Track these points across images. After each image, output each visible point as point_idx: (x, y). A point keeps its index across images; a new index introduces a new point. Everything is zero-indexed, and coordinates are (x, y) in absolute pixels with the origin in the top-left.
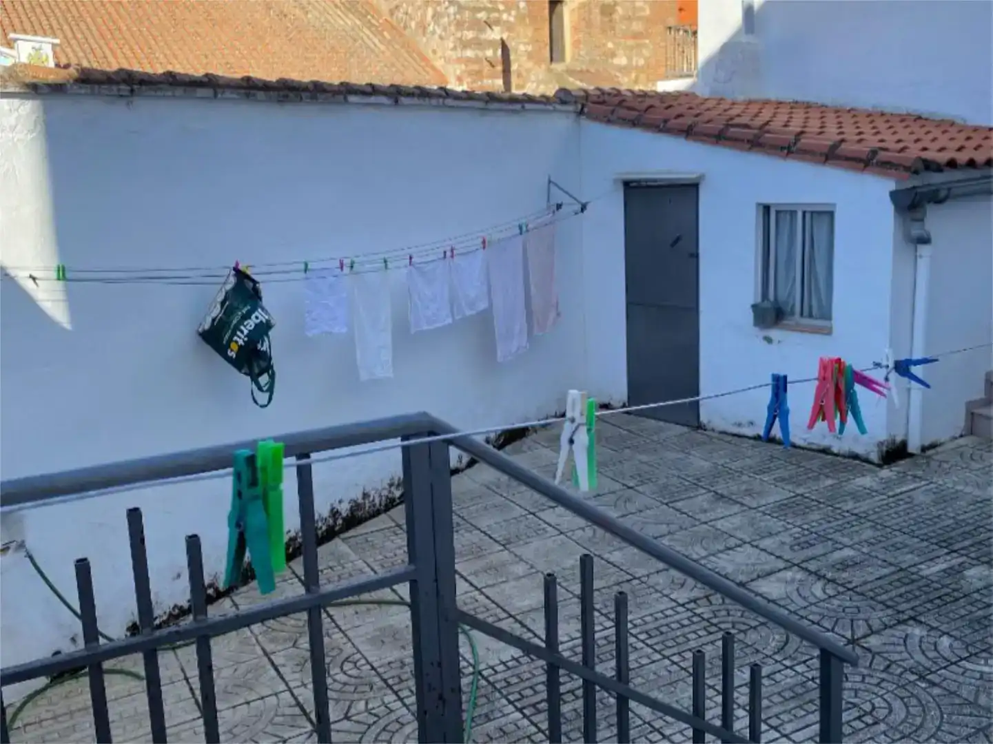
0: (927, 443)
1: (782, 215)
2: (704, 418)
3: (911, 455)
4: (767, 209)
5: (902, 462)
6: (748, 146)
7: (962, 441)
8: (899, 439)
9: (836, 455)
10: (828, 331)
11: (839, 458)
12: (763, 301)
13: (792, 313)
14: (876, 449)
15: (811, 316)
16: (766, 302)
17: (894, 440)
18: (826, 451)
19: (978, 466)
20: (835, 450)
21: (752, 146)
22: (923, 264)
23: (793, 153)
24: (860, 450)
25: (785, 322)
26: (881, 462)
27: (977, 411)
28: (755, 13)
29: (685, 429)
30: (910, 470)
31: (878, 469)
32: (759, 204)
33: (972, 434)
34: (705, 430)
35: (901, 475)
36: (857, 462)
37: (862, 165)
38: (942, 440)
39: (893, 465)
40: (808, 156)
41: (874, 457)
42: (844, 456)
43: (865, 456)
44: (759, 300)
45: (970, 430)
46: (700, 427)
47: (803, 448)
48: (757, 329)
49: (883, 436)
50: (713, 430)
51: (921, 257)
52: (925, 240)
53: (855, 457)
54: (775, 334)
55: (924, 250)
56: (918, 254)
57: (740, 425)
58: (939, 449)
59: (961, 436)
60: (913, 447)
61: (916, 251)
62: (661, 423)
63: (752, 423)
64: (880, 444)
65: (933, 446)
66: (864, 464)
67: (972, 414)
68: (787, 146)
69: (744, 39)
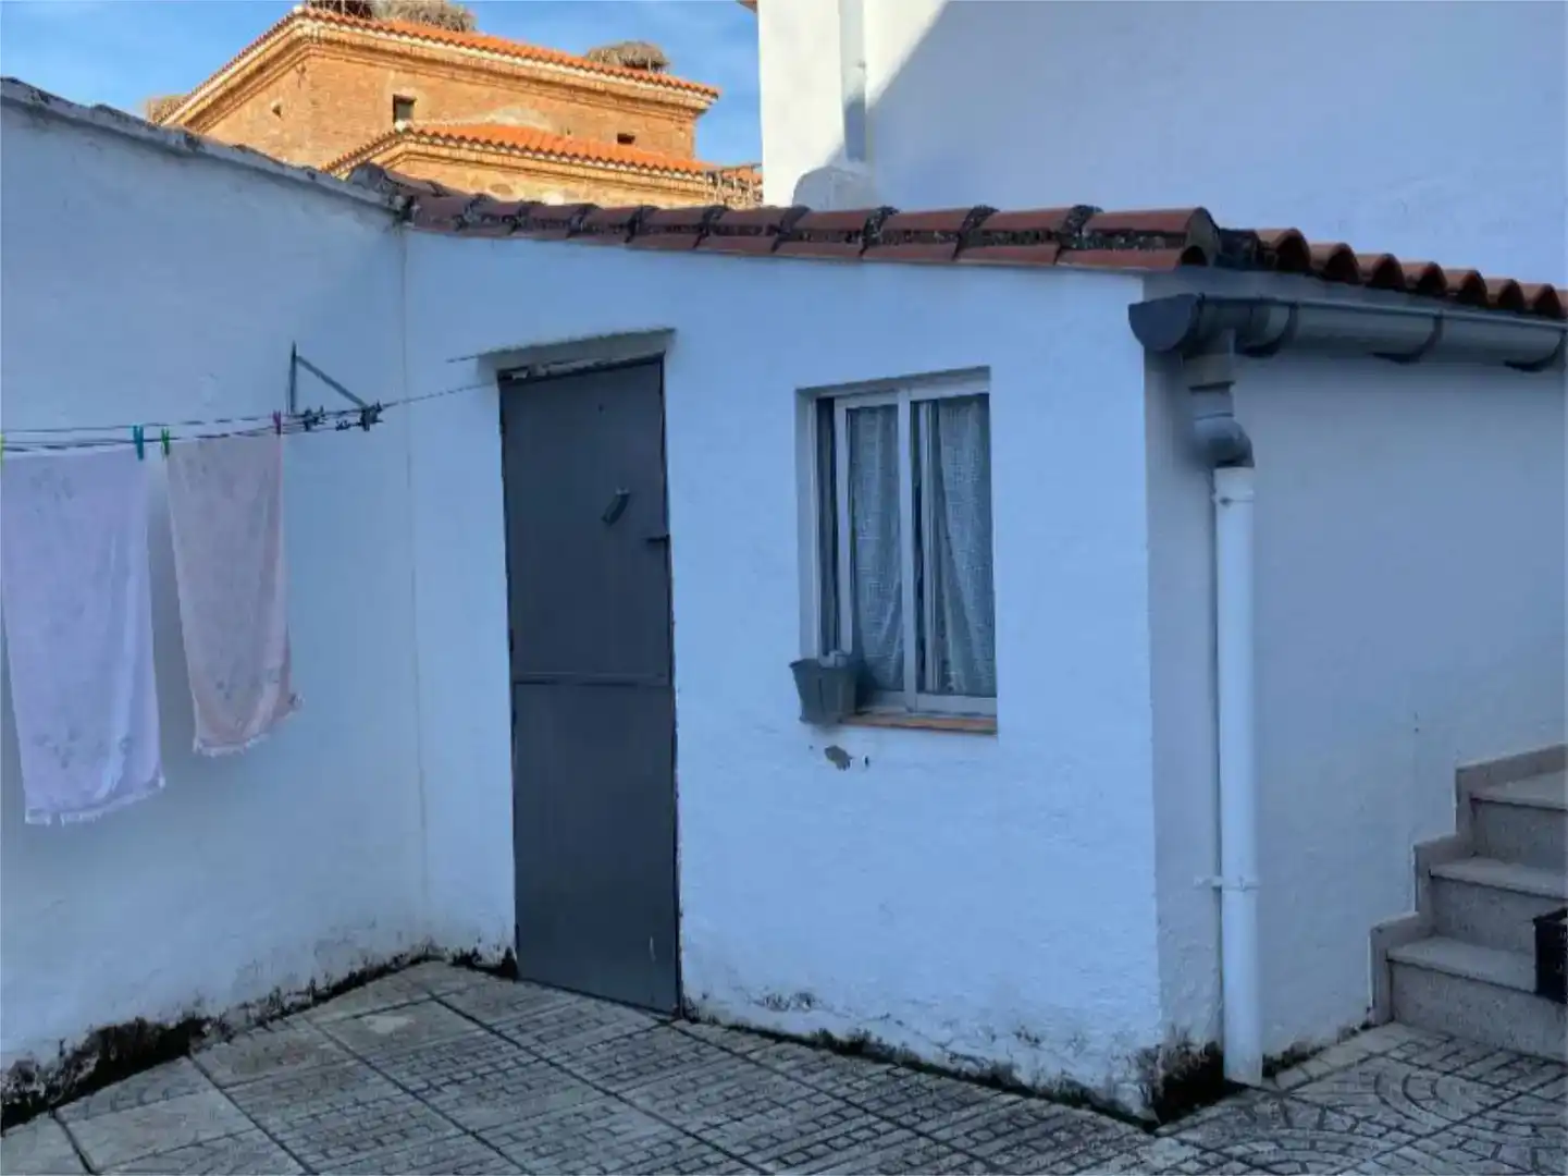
0: (1276, 1052)
1: (863, 420)
2: (692, 989)
3: (1237, 1089)
4: (823, 403)
5: (1212, 1112)
6: (769, 241)
7: (1369, 1042)
8: (1199, 1040)
9: (1026, 1092)
10: (990, 730)
11: (1034, 1103)
12: (826, 653)
13: (899, 686)
14: (1135, 1074)
15: (944, 688)
16: (832, 654)
17: (1187, 1044)
18: (998, 1080)
19: (1432, 1121)
20: (1024, 1077)
21: (781, 240)
22: (1234, 528)
23: (875, 242)
24: (1089, 1075)
25: (878, 709)
26: (1151, 1115)
27: (1404, 953)
28: (866, 112)
29: (647, 1020)
30: (1235, 1140)
31: (1142, 1137)
32: (804, 394)
33: (1392, 1019)
34: (695, 1021)
35: (1211, 1157)
36: (1084, 1113)
37: (1052, 247)
38: (1316, 1042)
39: (1186, 1121)
40: (916, 247)
41: (1132, 1097)
42: (1048, 1096)
43: (1104, 1096)
44: (814, 651)
45: (1388, 1011)
46: (684, 1012)
47: (940, 1072)
48: (807, 728)
49: (1150, 1033)
50: (714, 1022)
51: (1225, 501)
52: (1230, 453)
53: (1078, 1097)
54: (855, 739)
55: (1232, 482)
56: (1218, 497)
57: (776, 1004)
58: (1313, 1067)
59: (1366, 1027)
60: (1242, 1064)
61: (1213, 490)
62: (589, 1005)
63: (808, 999)
64: (1148, 1057)
65: (1294, 1058)
66: (1105, 1120)
67: (1390, 961)
68: (861, 227)
69: (847, 166)
